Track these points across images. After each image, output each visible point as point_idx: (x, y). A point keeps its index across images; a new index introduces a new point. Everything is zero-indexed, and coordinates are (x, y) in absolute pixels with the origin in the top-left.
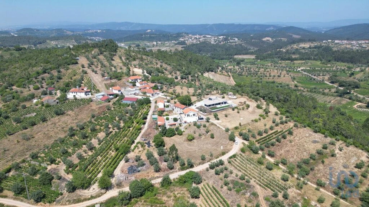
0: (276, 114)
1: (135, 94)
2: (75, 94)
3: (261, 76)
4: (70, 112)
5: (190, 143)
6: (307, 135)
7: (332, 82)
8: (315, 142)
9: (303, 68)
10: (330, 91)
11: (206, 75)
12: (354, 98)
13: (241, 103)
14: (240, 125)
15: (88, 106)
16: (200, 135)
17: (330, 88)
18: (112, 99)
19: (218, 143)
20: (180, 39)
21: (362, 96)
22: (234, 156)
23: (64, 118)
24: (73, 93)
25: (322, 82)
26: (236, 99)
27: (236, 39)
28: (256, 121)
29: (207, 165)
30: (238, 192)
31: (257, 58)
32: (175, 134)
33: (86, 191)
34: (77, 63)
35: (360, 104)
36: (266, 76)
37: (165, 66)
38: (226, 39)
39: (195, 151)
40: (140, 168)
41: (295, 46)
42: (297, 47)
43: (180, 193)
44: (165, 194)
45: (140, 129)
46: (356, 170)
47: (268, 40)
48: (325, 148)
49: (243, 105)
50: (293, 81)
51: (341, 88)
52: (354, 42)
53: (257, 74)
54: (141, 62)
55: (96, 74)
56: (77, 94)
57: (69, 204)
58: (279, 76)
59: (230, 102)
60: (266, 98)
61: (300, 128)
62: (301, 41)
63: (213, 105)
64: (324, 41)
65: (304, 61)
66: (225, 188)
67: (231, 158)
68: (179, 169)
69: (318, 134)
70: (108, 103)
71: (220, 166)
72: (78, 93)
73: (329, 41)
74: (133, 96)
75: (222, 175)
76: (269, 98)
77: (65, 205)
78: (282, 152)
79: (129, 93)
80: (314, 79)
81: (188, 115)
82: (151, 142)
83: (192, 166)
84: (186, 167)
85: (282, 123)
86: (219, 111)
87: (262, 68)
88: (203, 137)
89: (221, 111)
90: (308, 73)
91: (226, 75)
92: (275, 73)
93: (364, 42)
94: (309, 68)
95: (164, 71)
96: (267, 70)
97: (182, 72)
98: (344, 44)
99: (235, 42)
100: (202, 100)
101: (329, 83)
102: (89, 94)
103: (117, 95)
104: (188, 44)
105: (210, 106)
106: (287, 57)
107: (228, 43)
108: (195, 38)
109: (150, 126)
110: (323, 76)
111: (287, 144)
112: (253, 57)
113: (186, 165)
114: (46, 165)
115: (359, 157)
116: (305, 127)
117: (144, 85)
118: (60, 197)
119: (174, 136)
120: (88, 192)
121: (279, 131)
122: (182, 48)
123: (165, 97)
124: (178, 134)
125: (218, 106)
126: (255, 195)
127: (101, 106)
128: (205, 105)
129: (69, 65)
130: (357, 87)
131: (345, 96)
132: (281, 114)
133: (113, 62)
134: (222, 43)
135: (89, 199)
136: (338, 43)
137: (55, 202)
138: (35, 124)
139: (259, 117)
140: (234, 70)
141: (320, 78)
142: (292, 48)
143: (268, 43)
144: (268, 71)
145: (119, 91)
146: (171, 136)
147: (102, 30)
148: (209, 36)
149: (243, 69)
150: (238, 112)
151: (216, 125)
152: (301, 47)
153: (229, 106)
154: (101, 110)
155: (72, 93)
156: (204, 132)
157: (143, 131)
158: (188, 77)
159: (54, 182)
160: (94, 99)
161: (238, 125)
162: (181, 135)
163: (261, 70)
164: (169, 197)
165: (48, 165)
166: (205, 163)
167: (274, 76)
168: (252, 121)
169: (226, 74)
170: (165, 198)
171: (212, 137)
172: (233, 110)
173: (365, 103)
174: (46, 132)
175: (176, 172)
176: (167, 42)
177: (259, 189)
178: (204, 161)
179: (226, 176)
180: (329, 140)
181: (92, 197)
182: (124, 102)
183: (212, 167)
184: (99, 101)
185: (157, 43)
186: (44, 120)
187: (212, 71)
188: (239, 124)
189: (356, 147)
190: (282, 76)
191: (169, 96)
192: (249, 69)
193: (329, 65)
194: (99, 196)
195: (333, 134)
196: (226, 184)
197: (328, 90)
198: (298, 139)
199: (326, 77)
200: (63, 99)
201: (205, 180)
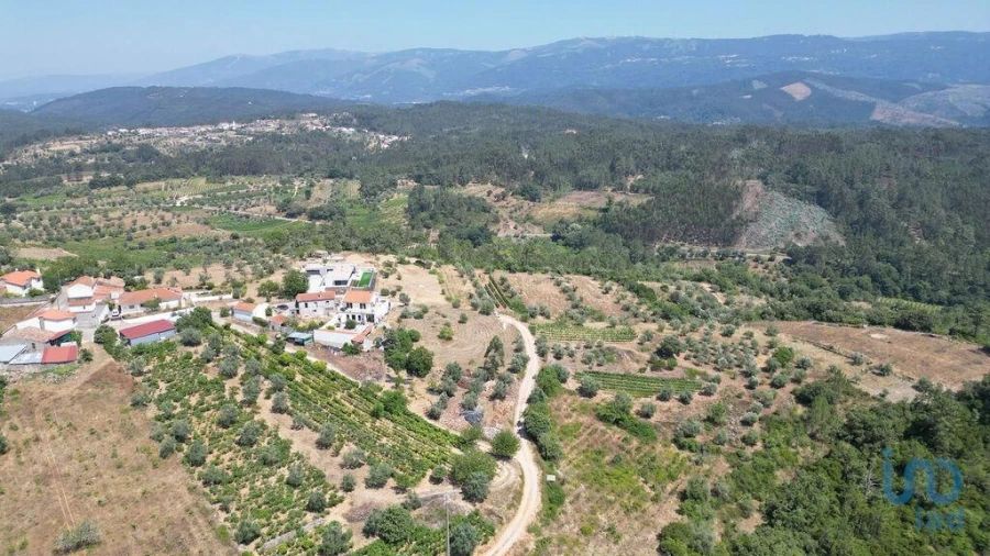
3: (120, 233)
7: (292, 216)
9: (185, 198)
19: (483, 325)
22: (532, 330)
29: (533, 356)
33: (498, 479)
40: (477, 409)
41: (40, 151)
42: (48, 153)
43: (570, 404)
44: (558, 417)
45: (320, 369)
50: (213, 229)
53: (98, 231)
57: (515, 512)
58: (167, 225)
64: (110, 133)
65: (161, 183)
66: (592, 366)
67: (533, 334)
68: (518, 379)
73: (121, 130)
82: (393, 375)
90: (212, 205)
92: (141, 218)
93: (204, 129)
94: (200, 196)
98: (168, 138)
101: (287, 219)
110: (254, 206)
117: (95, 288)
121: (488, 286)
127: (80, 378)
137: (494, 528)
139: (433, 276)
141: (255, 212)
142: (35, 156)
145: (75, 320)
152: (59, 152)
153: (367, 273)
157: (334, 369)
159: (416, 519)
160: (3, 374)
163: (94, 218)
164: (569, 416)
165: (323, 517)
167: (154, 226)
170: (567, 421)
171: (464, 321)
175: (520, 382)
177: (621, 347)
179: (572, 356)
180: (544, 275)
183: (542, 355)
184: (36, 375)
189: (569, 273)
190: (173, 222)
191: (221, 292)
199: (272, 209)
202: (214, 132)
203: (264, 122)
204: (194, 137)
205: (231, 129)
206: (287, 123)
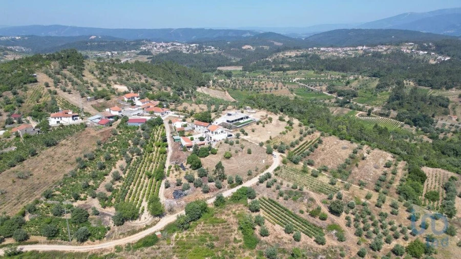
0: (300, 126)
1: (138, 115)
2: (59, 120)
3: (258, 90)
4: (63, 142)
5: (228, 161)
6: (335, 143)
7: (331, 93)
8: (344, 148)
9: (298, 79)
10: (330, 101)
11: (199, 90)
12: (354, 107)
13: (263, 116)
14: (271, 138)
15: (84, 132)
16: (236, 152)
17: (329, 98)
18: (113, 122)
19: (257, 158)
20: (141, 48)
21: (361, 105)
22: (278, 168)
23: (60, 150)
24: (57, 119)
25: (320, 93)
26: (255, 113)
27: (213, 48)
28: (284, 133)
29: (255, 180)
30: (295, 200)
31: (245, 70)
32: (209, 154)
33: (137, 221)
34: (36, 81)
35: (361, 112)
36: (263, 90)
37: (151, 81)
38: (200, 48)
39: (237, 168)
40: (186, 192)
41: (281, 55)
42: (283, 56)
43: (238, 210)
44: (222, 213)
45: (165, 153)
46: (386, 169)
47: (249, 49)
48: (355, 152)
49: (265, 119)
50: (292, 93)
51: (341, 98)
52: (339, 49)
53: (252, 88)
54: (120, 77)
55: (70, 93)
56: (61, 119)
57: (123, 237)
58: (276, 89)
59: (251, 117)
60: (284, 110)
61: (326, 136)
62: (286, 48)
63: (236, 120)
64: (310, 49)
65: (296, 72)
66: (281, 198)
67: (275, 170)
68: (228, 187)
69: (344, 141)
70: (111, 128)
71: (269, 179)
72: (63, 118)
73: (314, 48)
74: (137, 117)
75: (273, 187)
76: (288, 110)
77: (119, 238)
78: (318, 160)
79: (132, 114)
80: (312, 90)
81: (216, 133)
82: (184, 164)
83: (240, 182)
84: (234, 185)
85: (309, 133)
87: (256, 80)
88: (240, 154)
89: (245, 126)
90: (304, 83)
91: (220, 90)
92: (270, 85)
93: (349, 49)
94: (304, 79)
95: (152, 87)
96: (261, 83)
97: (173, 87)
98: (330, 52)
99: (212, 51)
100: (220, 116)
101: (328, 94)
102: (76, 119)
103: (117, 118)
104: (154, 54)
105: (233, 121)
106: (278, 67)
107: (203, 52)
108: (161, 46)
109: (175, 149)
110: (320, 86)
111: (320, 153)
112: (240, 68)
113: (235, 182)
114: (69, 203)
115: (385, 158)
116: (330, 135)
117: (146, 103)
118: (109, 232)
120: (140, 222)
121: (308, 142)
122: (148, 58)
123: (178, 116)
124: (212, 153)
125: (241, 121)
126: (312, 200)
127: (101, 131)
128: (228, 121)
129: (25, 83)
130: (355, 96)
131: (346, 105)
132: (305, 125)
133: (85, 79)
134: (196, 52)
135: (145, 229)
136: (324, 51)
137: (105, 238)
138: (24, 160)
139: (286, 129)
140: (226, 83)
141: (317, 89)
142: (278, 57)
143: (250, 51)
144: (263, 84)
145: (120, 112)
146: (206, 156)
147: (23, 37)
148: (178, 44)
149: (236, 82)
150: (264, 126)
151: (248, 141)
152: (287, 56)
153: (251, 121)
154: (106, 136)
155: (55, 118)
156: (239, 148)
157: (169, 154)
158: (182, 94)
159: (92, 219)
160: (88, 123)
161: (269, 139)
162: (216, 154)
163: (255, 83)
164: (228, 215)
165: (72, 202)
166: (253, 178)
167: (271, 89)
168: (280, 133)
169: (220, 88)
170: (224, 217)
171: (249, 152)
172: (258, 124)
173: (366, 112)
174: (47, 167)
175: (226, 190)
176: (125, 52)
177: (313, 195)
178: (251, 176)
179: (278, 188)
180: (355, 145)
181: (148, 227)
182: (129, 124)
183: (261, 181)
184: (96, 126)
185: (112, 54)
186: (34, 154)
187: (204, 86)
188: (269, 137)
189: (380, 149)
190: (279, 88)
191: (182, 114)
192: (242, 82)
193: (323, 75)
194: (155, 225)
195: (358, 140)
196: (281, 195)
197: (328, 101)
198: (328, 147)
199: (324, 88)
200: (46, 127)
201: (258, 194)
202: (353, 50)
203: (381, 47)
204: (340, 52)
205: (362, 50)
206: (392, 48)
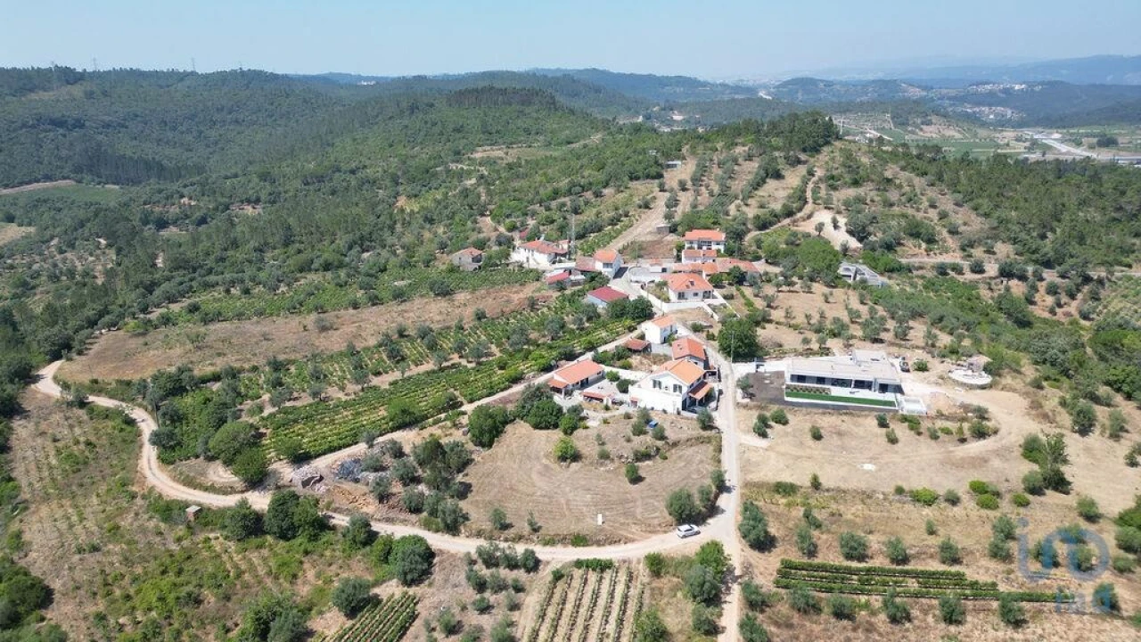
2: (529, 255)
4: (463, 295)
13: (965, 408)
14: (815, 483)
15: (515, 289)
16: (603, 456)
18: (575, 284)
19: (624, 502)
22: (602, 566)
23: (434, 305)
24: (531, 251)
26: (970, 387)
28: (921, 499)
32: (556, 426)
34: (657, 177)
39: (531, 495)
40: (364, 474)
45: (518, 381)
56: (533, 256)
68: (419, 520)
71: (522, 571)
72: (535, 253)
79: (633, 279)
81: (657, 384)
83: (450, 529)
84: (433, 523)
86: (815, 410)
88: (609, 466)
89: (821, 411)
102: (561, 261)
117: (699, 261)
119: (547, 428)
121: (964, 579)
133: (770, 184)
137: (172, 466)
139: (960, 491)
145: (607, 265)
150: (893, 440)
151: (719, 450)
154: (517, 307)
155: (529, 250)
156: (628, 451)
157: (514, 389)
161: (801, 479)
162: (566, 433)
166: (498, 539)
170: (311, 573)
171: (630, 476)
172: (881, 422)
175: (412, 523)
178: (495, 533)
181: (211, 488)
182: (589, 297)
183: (493, 560)
194: (225, 493)
201: (431, 585)
